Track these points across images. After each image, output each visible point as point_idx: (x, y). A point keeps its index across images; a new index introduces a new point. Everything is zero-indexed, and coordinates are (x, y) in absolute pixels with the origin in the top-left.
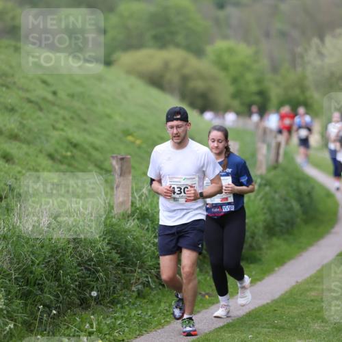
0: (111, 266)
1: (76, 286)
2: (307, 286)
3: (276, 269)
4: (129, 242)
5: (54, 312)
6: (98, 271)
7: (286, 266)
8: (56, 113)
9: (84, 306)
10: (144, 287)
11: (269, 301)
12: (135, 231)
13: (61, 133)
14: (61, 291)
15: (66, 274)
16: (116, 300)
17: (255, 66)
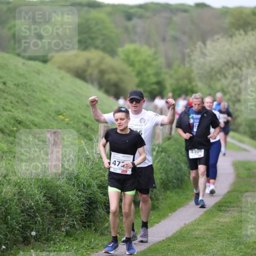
0: (46, 213)
1: (20, 227)
2: (193, 227)
3: (170, 214)
4: (60, 195)
5: (4, 247)
6: (36, 217)
7: (177, 212)
8: (6, 98)
9: (26, 242)
10: (71, 228)
11: (164, 239)
12: (64, 186)
13: (9, 113)
14: (9, 231)
15: (12, 219)
16: (50, 238)
17: (154, 63)
